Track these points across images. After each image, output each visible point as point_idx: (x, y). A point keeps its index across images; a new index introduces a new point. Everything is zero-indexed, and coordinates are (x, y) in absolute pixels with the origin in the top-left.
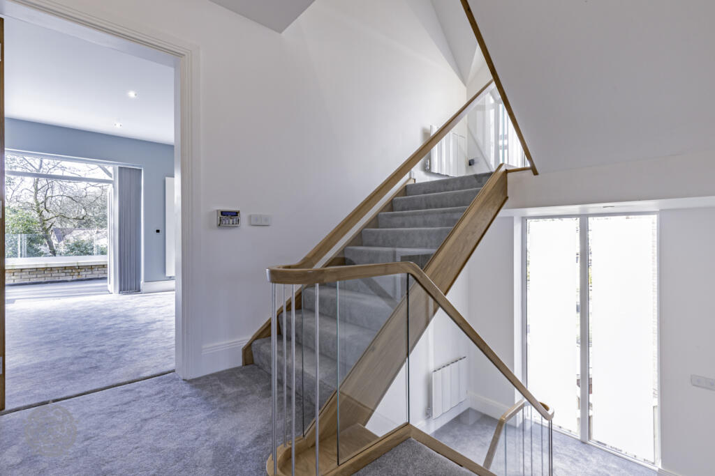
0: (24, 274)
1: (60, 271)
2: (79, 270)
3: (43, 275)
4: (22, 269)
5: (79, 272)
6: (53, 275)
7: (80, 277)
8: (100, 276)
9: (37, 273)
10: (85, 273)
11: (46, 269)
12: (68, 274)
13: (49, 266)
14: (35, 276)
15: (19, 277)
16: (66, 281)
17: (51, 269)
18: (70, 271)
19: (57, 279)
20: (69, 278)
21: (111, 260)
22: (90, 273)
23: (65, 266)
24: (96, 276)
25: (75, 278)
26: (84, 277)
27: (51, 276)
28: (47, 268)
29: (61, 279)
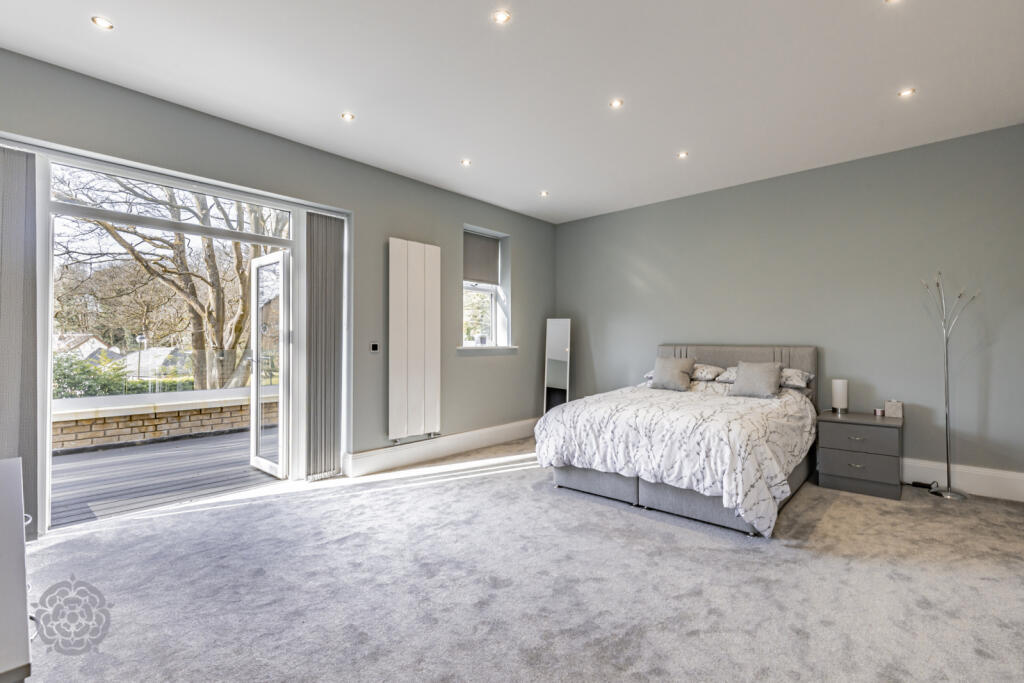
1: (121, 425)
2: (156, 422)
3: (89, 434)
5: (156, 426)
7: (158, 436)
8: (195, 431)
9: (76, 430)
10: (167, 427)
11: (94, 421)
12: (136, 430)
13: (101, 416)
16: (133, 444)
17: (105, 421)
18: (140, 423)
19: (115, 441)
20: (138, 438)
22: (176, 425)
24: (186, 432)
25: (149, 436)
26: (164, 435)
27: (105, 436)
29: (123, 440)
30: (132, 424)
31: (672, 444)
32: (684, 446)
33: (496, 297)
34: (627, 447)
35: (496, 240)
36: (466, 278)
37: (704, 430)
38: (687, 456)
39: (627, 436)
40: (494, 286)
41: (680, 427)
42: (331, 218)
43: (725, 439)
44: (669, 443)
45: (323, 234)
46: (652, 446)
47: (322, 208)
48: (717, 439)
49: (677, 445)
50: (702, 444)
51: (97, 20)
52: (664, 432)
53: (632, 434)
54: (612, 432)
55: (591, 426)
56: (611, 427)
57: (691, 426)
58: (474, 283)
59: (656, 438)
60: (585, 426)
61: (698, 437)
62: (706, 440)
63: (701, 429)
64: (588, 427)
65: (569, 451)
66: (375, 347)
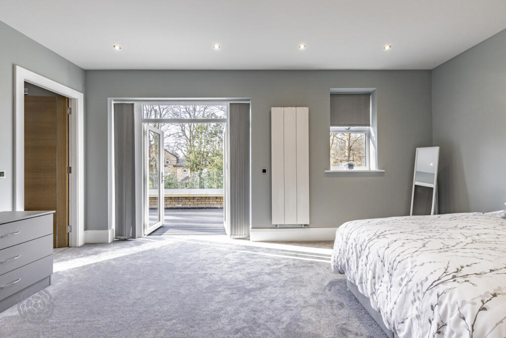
0: (195, 200)
4: (194, 197)
6: (210, 203)
12: (218, 203)
14: (200, 203)
15: (192, 203)
17: (209, 198)
21: (225, 192)
23: (216, 196)
27: (209, 204)
28: (207, 197)
30: (217, 200)
31: (407, 293)
32: (417, 303)
33: (369, 135)
34: (374, 278)
35: (368, 95)
36: (332, 125)
37: (444, 292)
38: (418, 317)
39: (375, 266)
40: (367, 127)
41: (420, 274)
42: (242, 103)
43: (469, 320)
44: (404, 291)
45: (239, 113)
46: (391, 287)
47: (237, 99)
48: (456, 313)
49: (411, 297)
50: (436, 309)
51: (116, 47)
52: (403, 276)
53: (379, 264)
54: (367, 257)
55: (356, 245)
56: (367, 251)
57: (431, 279)
58: (347, 128)
59: (396, 279)
60: (352, 244)
61: (433, 299)
62: (443, 307)
63: (441, 288)
64: (354, 246)
65: (341, 263)
66: (264, 171)
